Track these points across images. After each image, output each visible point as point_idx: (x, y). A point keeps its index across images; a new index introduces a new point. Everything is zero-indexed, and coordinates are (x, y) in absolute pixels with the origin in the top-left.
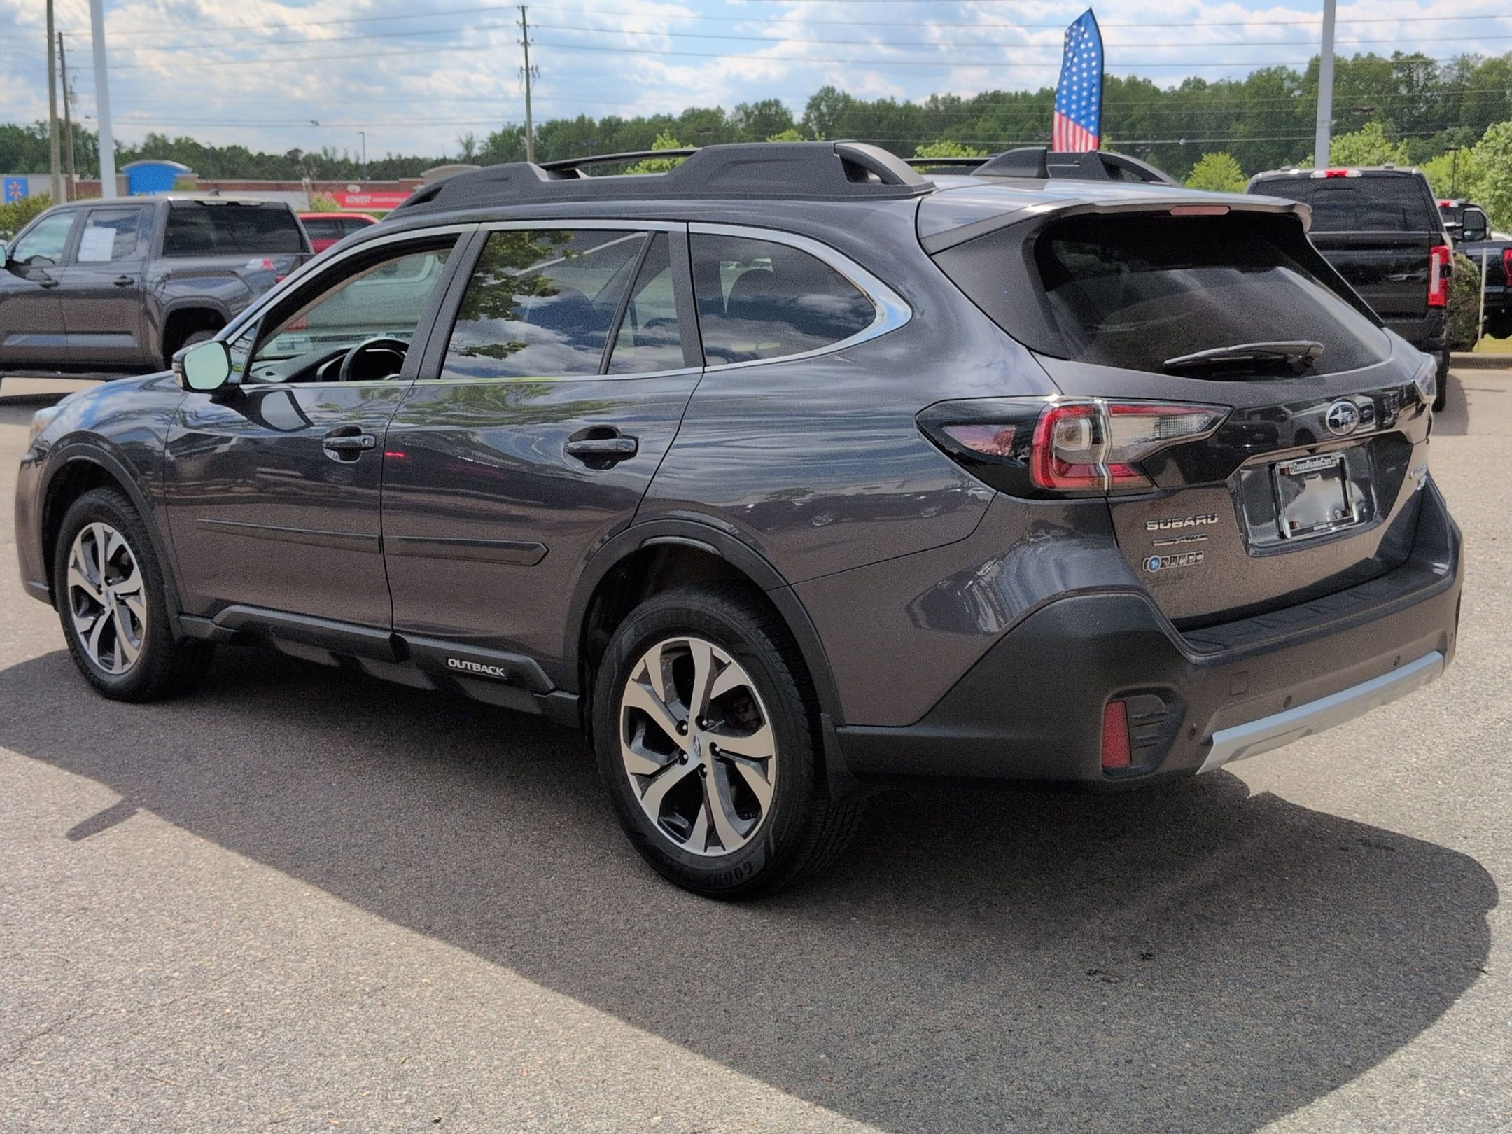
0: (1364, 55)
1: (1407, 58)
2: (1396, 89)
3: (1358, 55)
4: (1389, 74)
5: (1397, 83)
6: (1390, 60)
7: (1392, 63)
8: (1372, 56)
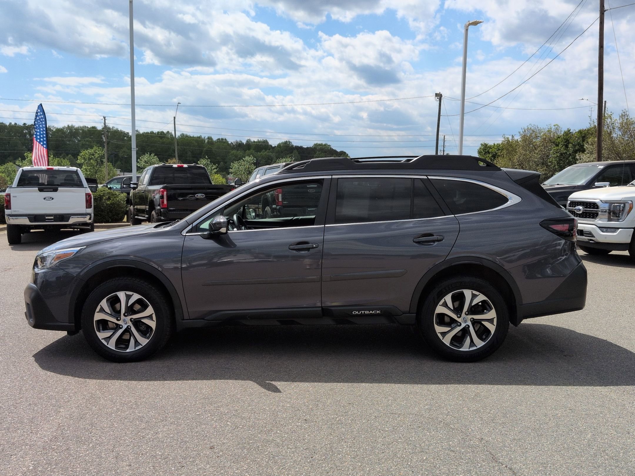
0: (13, 123)
1: (29, 125)
2: (25, 136)
3: (10, 123)
4: (23, 131)
5: (26, 134)
6: (22, 125)
7: (23, 127)
8: (16, 124)
